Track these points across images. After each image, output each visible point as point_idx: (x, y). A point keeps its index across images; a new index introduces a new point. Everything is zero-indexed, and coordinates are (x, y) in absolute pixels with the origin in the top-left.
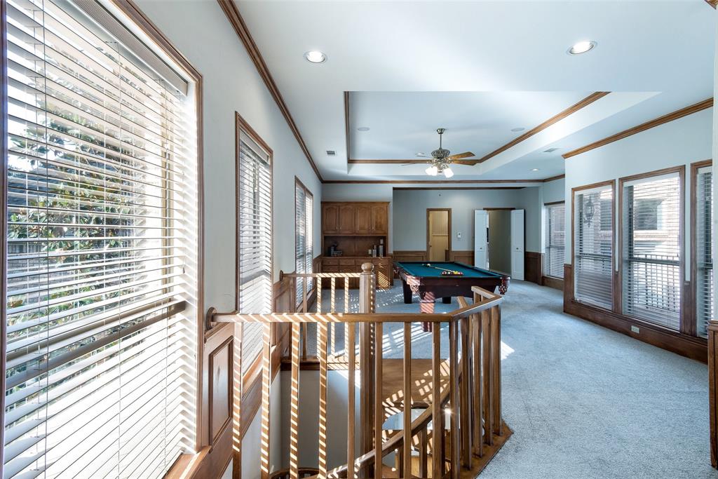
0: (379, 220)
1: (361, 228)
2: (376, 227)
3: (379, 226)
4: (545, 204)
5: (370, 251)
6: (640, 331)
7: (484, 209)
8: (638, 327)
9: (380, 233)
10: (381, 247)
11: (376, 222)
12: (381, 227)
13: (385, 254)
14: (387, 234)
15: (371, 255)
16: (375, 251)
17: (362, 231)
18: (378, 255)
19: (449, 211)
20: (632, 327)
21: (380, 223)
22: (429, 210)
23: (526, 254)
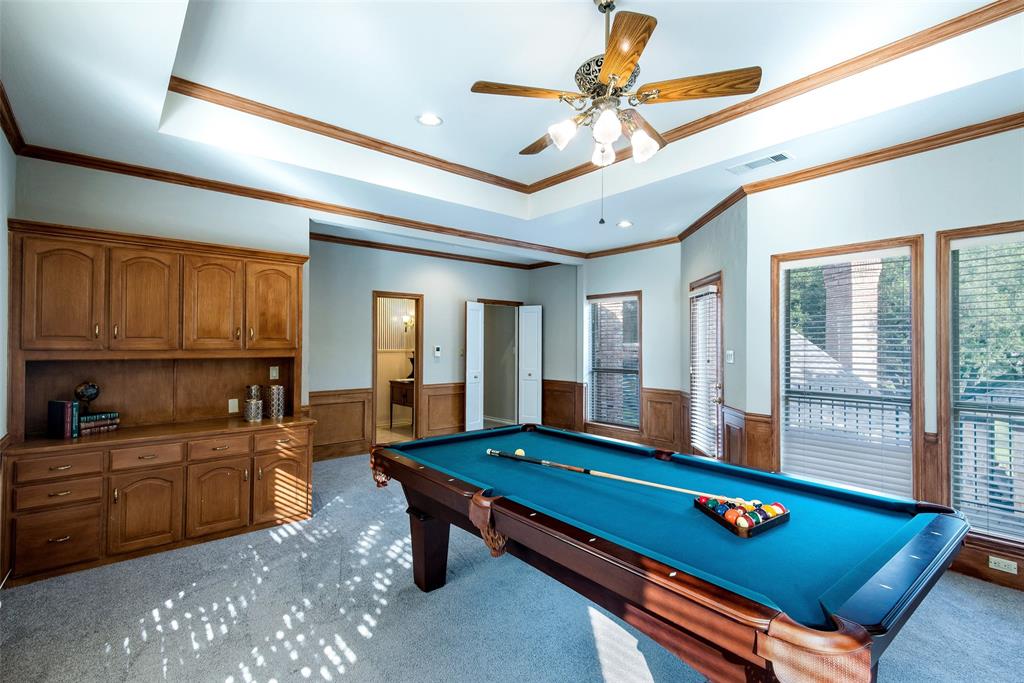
0: (272, 310)
1: (206, 333)
2: (263, 329)
3: (271, 328)
4: (589, 297)
5: (233, 406)
6: (1019, 569)
7: (479, 301)
8: (1012, 559)
9: (274, 348)
10: (277, 391)
11: (263, 314)
12: (279, 328)
13: (289, 411)
14: (299, 350)
15: (242, 417)
16: (255, 404)
17: (212, 343)
18: (266, 414)
19: (418, 300)
20: (992, 559)
21: (277, 316)
22: (377, 294)
23: (547, 386)
